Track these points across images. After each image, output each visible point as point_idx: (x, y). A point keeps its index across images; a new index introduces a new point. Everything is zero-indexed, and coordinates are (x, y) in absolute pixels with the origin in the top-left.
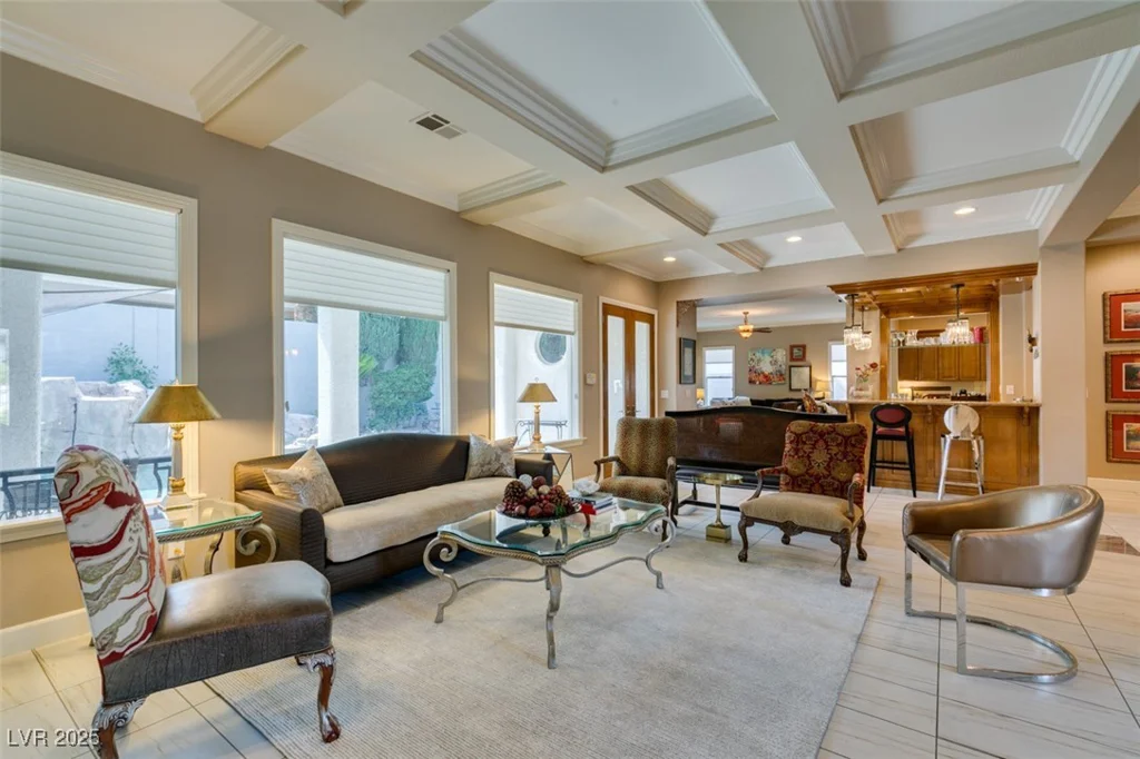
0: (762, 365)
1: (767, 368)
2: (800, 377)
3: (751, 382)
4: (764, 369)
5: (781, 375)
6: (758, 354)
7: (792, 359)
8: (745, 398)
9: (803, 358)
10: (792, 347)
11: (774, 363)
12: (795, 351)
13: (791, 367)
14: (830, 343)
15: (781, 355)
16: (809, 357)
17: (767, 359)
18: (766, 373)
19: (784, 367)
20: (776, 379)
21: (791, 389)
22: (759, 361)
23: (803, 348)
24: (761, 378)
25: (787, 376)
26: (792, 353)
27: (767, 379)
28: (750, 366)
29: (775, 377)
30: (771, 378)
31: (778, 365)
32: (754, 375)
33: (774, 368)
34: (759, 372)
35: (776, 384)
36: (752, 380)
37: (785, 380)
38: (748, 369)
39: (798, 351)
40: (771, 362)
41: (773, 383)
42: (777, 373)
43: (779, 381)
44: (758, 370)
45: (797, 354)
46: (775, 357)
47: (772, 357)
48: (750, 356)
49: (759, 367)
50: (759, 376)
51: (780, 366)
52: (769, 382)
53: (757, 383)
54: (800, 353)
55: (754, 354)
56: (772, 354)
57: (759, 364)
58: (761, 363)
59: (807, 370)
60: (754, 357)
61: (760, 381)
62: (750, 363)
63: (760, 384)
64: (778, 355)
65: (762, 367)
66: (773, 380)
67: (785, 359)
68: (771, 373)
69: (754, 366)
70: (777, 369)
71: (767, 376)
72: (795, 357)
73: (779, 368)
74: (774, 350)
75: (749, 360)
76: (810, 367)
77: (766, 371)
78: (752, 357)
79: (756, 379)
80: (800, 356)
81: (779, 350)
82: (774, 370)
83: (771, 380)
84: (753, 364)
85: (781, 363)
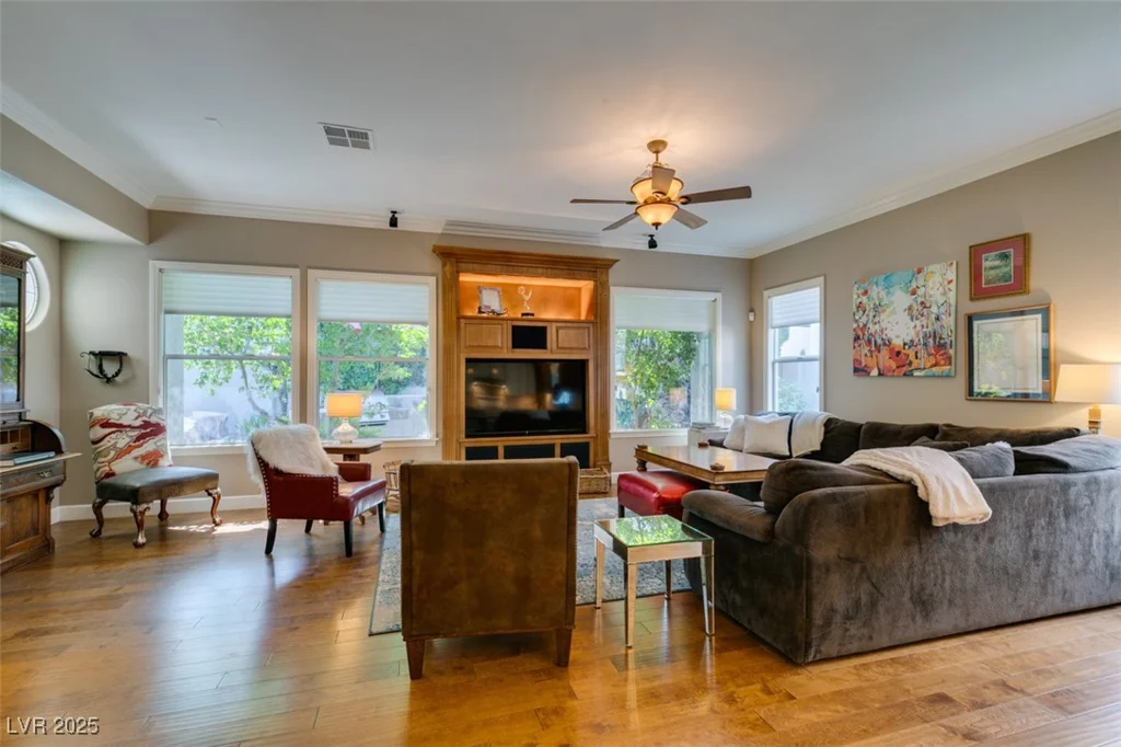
0: (885, 320)
1: (899, 328)
2: (1007, 352)
3: (860, 370)
4: (890, 334)
5: (941, 347)
6: (874, 292)
7: (978, 293)
9: (1018, 283)
10: (976, 252)
11: (920, 309)
12: (989, 261)
13: (972, 318)
15: (943, 285)
16: (1037, 280)
17: (901, 299)
18: (898, 342)
19: (949, 321)
20: (924, 360)
21: (972, 393)
22: (878, 309)
23: (1018, 247)
24: (884, 357)
25: (958, 352)
26: (976, 273)
27: (901, 363)
28: (855, 326)
29: (922, 354)
30: (912, 357)
31: (933, 316)
32: (866, 350)
33: (919, 328)
34: (879, 341)
35: (926, 376)
36: (861, 363)
37: (950, 364)
38: (852, 336)
39: (997, 263)
40: (910, 308)
41: (916, 373)
42: (931, 340)
43: (935, 365)
44: (877, 337)
45: (993, 272)
46: (921, 292)
47: (914, 293)
48: (855, 296)
49: (877, 327)
50: (879, 352)
51: (937, 319)
52: (904, 369)
53: (875, 372)
54: (1006, 269)
55: (866, 293)
56: (914, 285)
57: (877, 319)
58: (883, 316)
59: (1034, 321)
60: (864, 299)
61: (881, 367)
62: (857, 317)
63: (881, 374)
64: (930, 284)
65: (883, 325)
66: (916, 363)
67: (952, 296)
68: (912, 341)
69: (865, 326)
70: (930, 329)
71: (898, 353)
72: (988, 282)
73: (937, 326)
74: (919, 271)
75: (855, 310)
76: (1046, 312)
77: (898, 337)
78: (859, 300)
79: (871, 362)
80: (1005, 278)
81: (931, 268)
82: (918, 335)
83: (910, 363)
84: (864, 319)
85: (943, 309)
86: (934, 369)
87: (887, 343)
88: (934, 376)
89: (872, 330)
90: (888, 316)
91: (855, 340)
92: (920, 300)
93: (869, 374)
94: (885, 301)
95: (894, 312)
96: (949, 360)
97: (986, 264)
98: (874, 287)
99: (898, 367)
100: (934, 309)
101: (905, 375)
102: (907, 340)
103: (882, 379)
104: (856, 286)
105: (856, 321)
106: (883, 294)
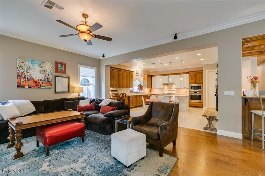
0: (31, 72)
1: (36, 74)
2: (62, 84)
3: (19, 86)
4: (33, 76)
5: (49, 82)
6: (27, 63)
7: (57, 71)
8: (23, 101)
9: (64, 72)
10: (57, 63)
11: (43, 72)
12: (59, 66)
13: (56, 76)
14: (79, 65)
15: (49, 67)
16: (69, 72)
17: (37, 68)
18: (36, 79)
19: (51, 76)
21: (56, 92)
22: (28, 69)
23: (64, 65)
24: (31, 83)
25: (53, 83)
26: (56, 67)
27: (37, 84)
28: (18, 72)
29: (44, 82)
30: (41, 83)
31: (47, 74)
32: (23, 80)
33: (43, 76)
34: (29, 78)
35: (45, 88)
36: (21, 84)
37: (51, 86)
38: (17, 75)
39: (61, 67)
40: (40, 71)
41: (42, 88)
42: (47, 80)
43: (48, 86)
44: (28, 77)
45: (60, 68)
46: (44, 68)
47: (41, 67)
48: (18, 62)
49: (28, 74)
50: (29, 81)
51: (48, 75)
52: (38, 86)
53: (27, 87)
54: (62, 68)
55: (23, 62)
56: (42, 65)
57: (28, 71)
58: (30, 71)
59: (67, 79)
60: (23, 64)
61: (30, 85)
62: (19, 69)
63: (29, 87)
64: (46, 66)
65: (31, 74)
66: (42, 85)
67: (52, 70)
68: (41, 79)
69: (23, 72)
70: (46, 77)
71: (36, 82)
72: (59, 70)
73: (48, 77)
74: (43, 62)
75: (18, 66)
76: (69, 78)
77: (36, 78)
78: (20, 64)
79: (25, 83)
80: (62, 70)
81: (47, 63)
82: (43, 78)
83: (40, 85)
84: (22, 70)
85: (50, 73)
86: (48, 87)
87: (33, 79)
88: (47, 88)
89: (26, 74)
90: (33, 71)
91: (18, 76)
92: (43, 70)
93: (24, 87)
94: (31, 67)
95: (35, 71)
96: (51, 85)
97: (58, 66)
98: (27, 62)
99: (36, 86)
100: (47, 73)
101: (38, 88)
102: (39, 79)
103: (30, 89)
104: (18, 59)
105: (19, 70)
106: (31, 65)
